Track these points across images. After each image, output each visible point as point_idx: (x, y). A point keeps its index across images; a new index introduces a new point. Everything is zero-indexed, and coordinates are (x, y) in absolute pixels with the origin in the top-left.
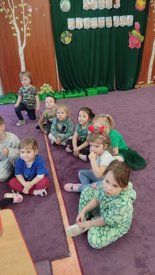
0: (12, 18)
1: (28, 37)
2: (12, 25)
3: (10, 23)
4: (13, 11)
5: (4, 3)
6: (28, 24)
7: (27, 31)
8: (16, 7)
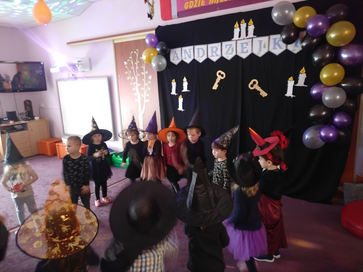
0: (135, 85)
1: (146, 103)
2: (135, 91)
3: (134, 89)
4: (137, 79)
5: (130, 72)
6: (148, 90)
7: (147, 98)
8: (139, 75)
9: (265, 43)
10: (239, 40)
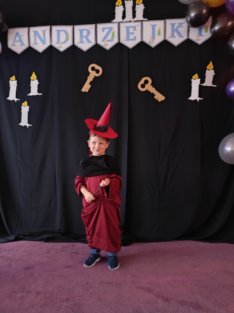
9: (160, 28)
10: (122, 22)
